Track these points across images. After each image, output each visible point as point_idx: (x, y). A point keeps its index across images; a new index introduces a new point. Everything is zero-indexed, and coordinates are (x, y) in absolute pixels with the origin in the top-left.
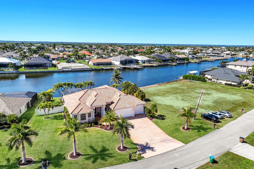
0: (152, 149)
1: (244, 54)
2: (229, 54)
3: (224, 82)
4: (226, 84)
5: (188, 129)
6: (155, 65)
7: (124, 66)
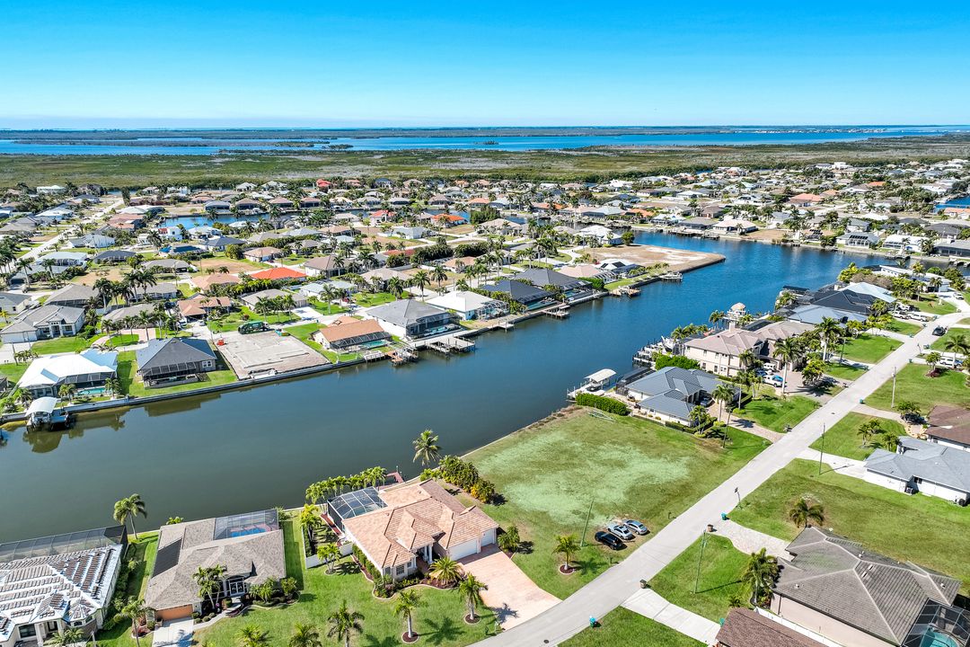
0: (513, 613)
1: (782, 222)
2: (736, 229)
3: (664, 419)
4: (668, 424)
5: (570, 569)
6: (504, 327)
7: (420, 343)
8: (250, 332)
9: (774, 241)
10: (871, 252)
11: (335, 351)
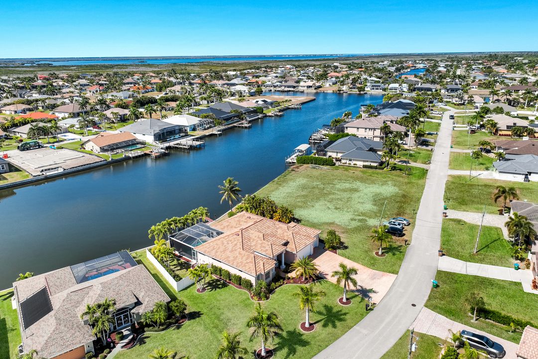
1: (331, 84)
2: (311, 87)
3: (360, 164)
4: (365, 167)
5: (383, 254)
6: (217, 133)
7: (167, 145)
8: (28, 149)
9: (333, 91)
10: (384, 93)
11: (106, 154)
